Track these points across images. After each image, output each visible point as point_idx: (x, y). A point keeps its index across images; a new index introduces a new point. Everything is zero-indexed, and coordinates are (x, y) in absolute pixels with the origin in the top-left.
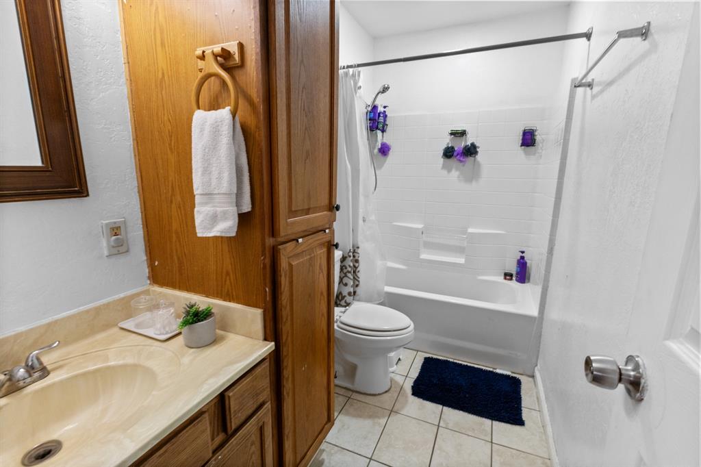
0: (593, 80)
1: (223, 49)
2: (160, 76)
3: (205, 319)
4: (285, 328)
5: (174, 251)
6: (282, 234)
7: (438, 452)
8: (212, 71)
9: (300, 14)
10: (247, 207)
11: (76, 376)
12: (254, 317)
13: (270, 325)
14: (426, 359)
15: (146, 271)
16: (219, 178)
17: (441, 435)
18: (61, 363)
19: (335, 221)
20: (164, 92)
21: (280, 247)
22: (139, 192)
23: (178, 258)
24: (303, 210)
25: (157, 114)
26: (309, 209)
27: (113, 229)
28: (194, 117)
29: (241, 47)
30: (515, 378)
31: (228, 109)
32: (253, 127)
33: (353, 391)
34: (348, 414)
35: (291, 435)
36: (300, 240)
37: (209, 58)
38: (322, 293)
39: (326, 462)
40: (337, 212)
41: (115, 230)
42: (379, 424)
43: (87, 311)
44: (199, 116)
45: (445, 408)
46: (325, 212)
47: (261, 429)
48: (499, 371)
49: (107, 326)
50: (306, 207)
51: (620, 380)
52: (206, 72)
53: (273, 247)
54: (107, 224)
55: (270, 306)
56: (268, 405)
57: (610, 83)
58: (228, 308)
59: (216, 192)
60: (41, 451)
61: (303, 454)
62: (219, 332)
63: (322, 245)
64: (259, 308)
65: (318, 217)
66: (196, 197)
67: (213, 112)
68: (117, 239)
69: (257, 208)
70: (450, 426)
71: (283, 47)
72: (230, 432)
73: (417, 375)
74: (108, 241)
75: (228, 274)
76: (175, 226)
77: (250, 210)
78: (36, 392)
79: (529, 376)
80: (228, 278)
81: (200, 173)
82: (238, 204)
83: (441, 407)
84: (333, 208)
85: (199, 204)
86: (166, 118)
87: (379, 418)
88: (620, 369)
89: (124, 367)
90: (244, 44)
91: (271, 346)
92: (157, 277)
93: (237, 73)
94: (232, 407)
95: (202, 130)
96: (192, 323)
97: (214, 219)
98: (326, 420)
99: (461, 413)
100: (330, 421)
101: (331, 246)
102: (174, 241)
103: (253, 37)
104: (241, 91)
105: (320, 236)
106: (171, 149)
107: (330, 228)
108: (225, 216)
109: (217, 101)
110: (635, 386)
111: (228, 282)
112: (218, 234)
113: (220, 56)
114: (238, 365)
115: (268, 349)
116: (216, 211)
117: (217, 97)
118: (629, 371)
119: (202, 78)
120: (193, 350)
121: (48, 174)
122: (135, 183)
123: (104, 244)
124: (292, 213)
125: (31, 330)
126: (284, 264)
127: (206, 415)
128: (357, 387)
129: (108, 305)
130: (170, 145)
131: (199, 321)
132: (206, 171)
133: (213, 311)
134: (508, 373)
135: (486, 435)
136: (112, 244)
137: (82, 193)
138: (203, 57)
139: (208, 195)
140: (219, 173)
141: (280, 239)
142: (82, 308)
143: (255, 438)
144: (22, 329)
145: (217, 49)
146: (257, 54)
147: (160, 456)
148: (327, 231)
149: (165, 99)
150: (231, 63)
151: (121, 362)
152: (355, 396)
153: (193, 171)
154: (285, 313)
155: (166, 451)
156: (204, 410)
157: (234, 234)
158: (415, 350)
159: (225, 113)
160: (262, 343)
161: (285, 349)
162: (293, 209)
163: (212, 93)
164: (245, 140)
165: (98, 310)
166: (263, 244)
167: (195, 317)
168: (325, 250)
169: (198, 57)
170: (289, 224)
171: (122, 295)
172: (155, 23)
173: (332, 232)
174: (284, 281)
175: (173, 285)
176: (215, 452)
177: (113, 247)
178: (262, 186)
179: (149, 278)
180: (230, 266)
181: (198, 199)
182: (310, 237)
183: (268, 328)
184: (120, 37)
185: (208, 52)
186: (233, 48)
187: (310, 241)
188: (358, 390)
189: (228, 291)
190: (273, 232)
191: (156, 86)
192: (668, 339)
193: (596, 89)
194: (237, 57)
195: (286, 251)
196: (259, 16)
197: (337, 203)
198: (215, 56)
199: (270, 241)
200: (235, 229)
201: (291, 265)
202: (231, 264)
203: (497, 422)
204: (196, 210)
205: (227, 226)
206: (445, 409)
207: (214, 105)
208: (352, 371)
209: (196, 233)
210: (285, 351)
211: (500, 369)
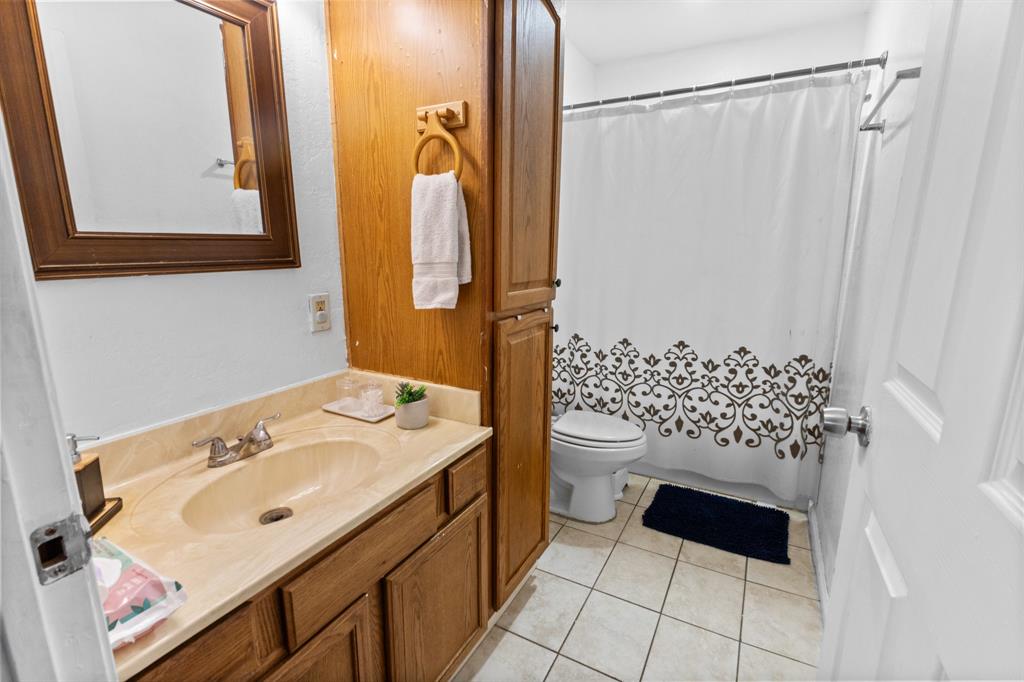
0: (884, 121)
1: (448, 110)
2: (372, 137)
3: (420, 399)
4: (503, 414)
5: (379, 329)
6: (503, 308)
7: (677, 586)
8: (435, 133)
9: (525, 65)
10: (467, 278)
11: (297, 450)
12: (469, 400)
13: (487, 409)
14: (661, 486)
15: (345, 352)
16: (442, 247)
17: (681, 569)
18: (279, 438)
19: (554, 299)
20: (375, 154)
21: (501, 322)
22: (341, 264)
23: (384, 337)
24: (522, 283)
25: (367, 178)
26: (528, 283)
27: (318, 303)
28: (414, 182)
29: (466, 106)
30: (782, 512)
31: (452, 172)
32: (476, 192)
33: (568, 518)
34: (562, 541)
35: (505, 539)
36: (519, 317)
37: (433, 120)
38: (539, 383)
39: (539, 588)
40: (557, 289)
41: (320, 305)
42: (602, 554)
43: (296, 389)
44: (420, 180)
45: (685, 541)
46: (545, 288)
47: (478, 520)
48: (760, 504)
49: (311, 409)
50: (526, 280)
51: (849, 428)
52: (429, 134)
53: (493, 323)
54: (315, 298)
55: (488, 386)
56: (485, 496)
57: (901, 126)
58: (441, 390)
59: (437, 261)
60: (274, 515)
61: (517, 565)
62: (431, 418)
63: (540, 326)
64: (476, 390)
65: (537, 292)
66: (415, 267)
67: (434, 177)
68: (321, 315)
69: (477, 279)
70: (692, 560)
71: (509, 104)
72: (452, 512)
73: (649, 503)
74: (314, 316)
75: (441, 353)
76: (381, 299)
77: (469, 281)
78: (267, 459)
79: (800, 511)
80: (441, 358)
81: (420, 242)
82: (459, 275)
83: (680, 540)
84: (553, 283)
85: (419, 274)
86: (377, 183)
87: (602, 547)
88: (850, 419)
89: (340, 443)
90: (469, 103)
91: (488, 431)
92: (357, 360)
93: (460, 133)
94: (455, 485)
95: (423, 196)
96: (408, 402)
97: (434, 290)
98: (540, 536)
99: (707, 547)
100: (543, 540)
101: (550, 328)
102: (379, 317)
103: (479, 96)
104: (466, 154)
105: (538, 315)
106: (380, 216)
107: (549, 307)
108: (445, 287)
109: (437, 163)
110: (862, 431)
111: (441, 363)
112: (439, 306)
113: (444, 117)
114: (458, 445)
115: (486, 435)
116: (436, 283)
117: (436, 158)
118: (858, 419)
119: (423, 140)
120: (408, 431)
121: (268, 243)
122: (338, 254)
123: (311, 318)
124: (514, 286)
125: (253, 402)
126: (503, 340)
127: (433, 486)
128: (572, 513)
129: (313, 384)
130: (380, 211)
131: (415, 400)
132: (427, 239)
133: (426, 393)
134: (772, 506)
135: (738, 572)
136: (318, 319)
137: (295, 263)
138: (425, 119)
139: (429, 265)
140: (442, 241)
141: (499, 315)
142: (291, 386)
143: (472, 528)
144: (245, 399)
145: (442, 110)
146: (483, 114)
147: (399, 512)
148: (546, 310)
149: (376, 162)
150: (454, 124)
151: (337, 439)
152: (570, 523)
153: (412, 239)
154: (502, 396)
155: (403, 510)
156: (430, 482)
157: (453, 307)
158: (647, 476)
159: (448, 178)
160: (478, 427)
161: (502, 438)
162: (514, 281)
163: (430, 155)
164: (467, 206)
165: (305, 389)
166: (483, 318)
167: (410, 396)
168: (543, 332)
169: (421, 119)
170: (510, 298)
171: (325, 376)
172: (369, 80)
173: (551, 311)
174: (503, 361)
175: (376, 368)
176: (439, 529)
177: (319, 323)
178: (483, 254)
179: (348, 360)
180: (443, 344)
181: (416, 269)
182: (528, 315)
183: (485, 413)
184: (329, 95)
185: (432, 113)
186: (458, 108)
187: (529, 320)
188: (575, 517)
189: (440, 372)
190: (493, 307)
191: (367, 148)
192: (885, 381)
193: (888, 133)
194: (461, 117)
195: (506, 325)
196: (487, 76)
197: (558, 278)
198: (439, 116)
199: (490, 316)
200: (455, 301)
201: (509, 344)
202: (445, 342)
203: (753, 560)
204: (414, 280)
205: (447, 298)
206: (687, 543)
207: (432, 170)
208: (567, 492)
209: (413, 306)
210: (502, 439)
211: (761, 501)
